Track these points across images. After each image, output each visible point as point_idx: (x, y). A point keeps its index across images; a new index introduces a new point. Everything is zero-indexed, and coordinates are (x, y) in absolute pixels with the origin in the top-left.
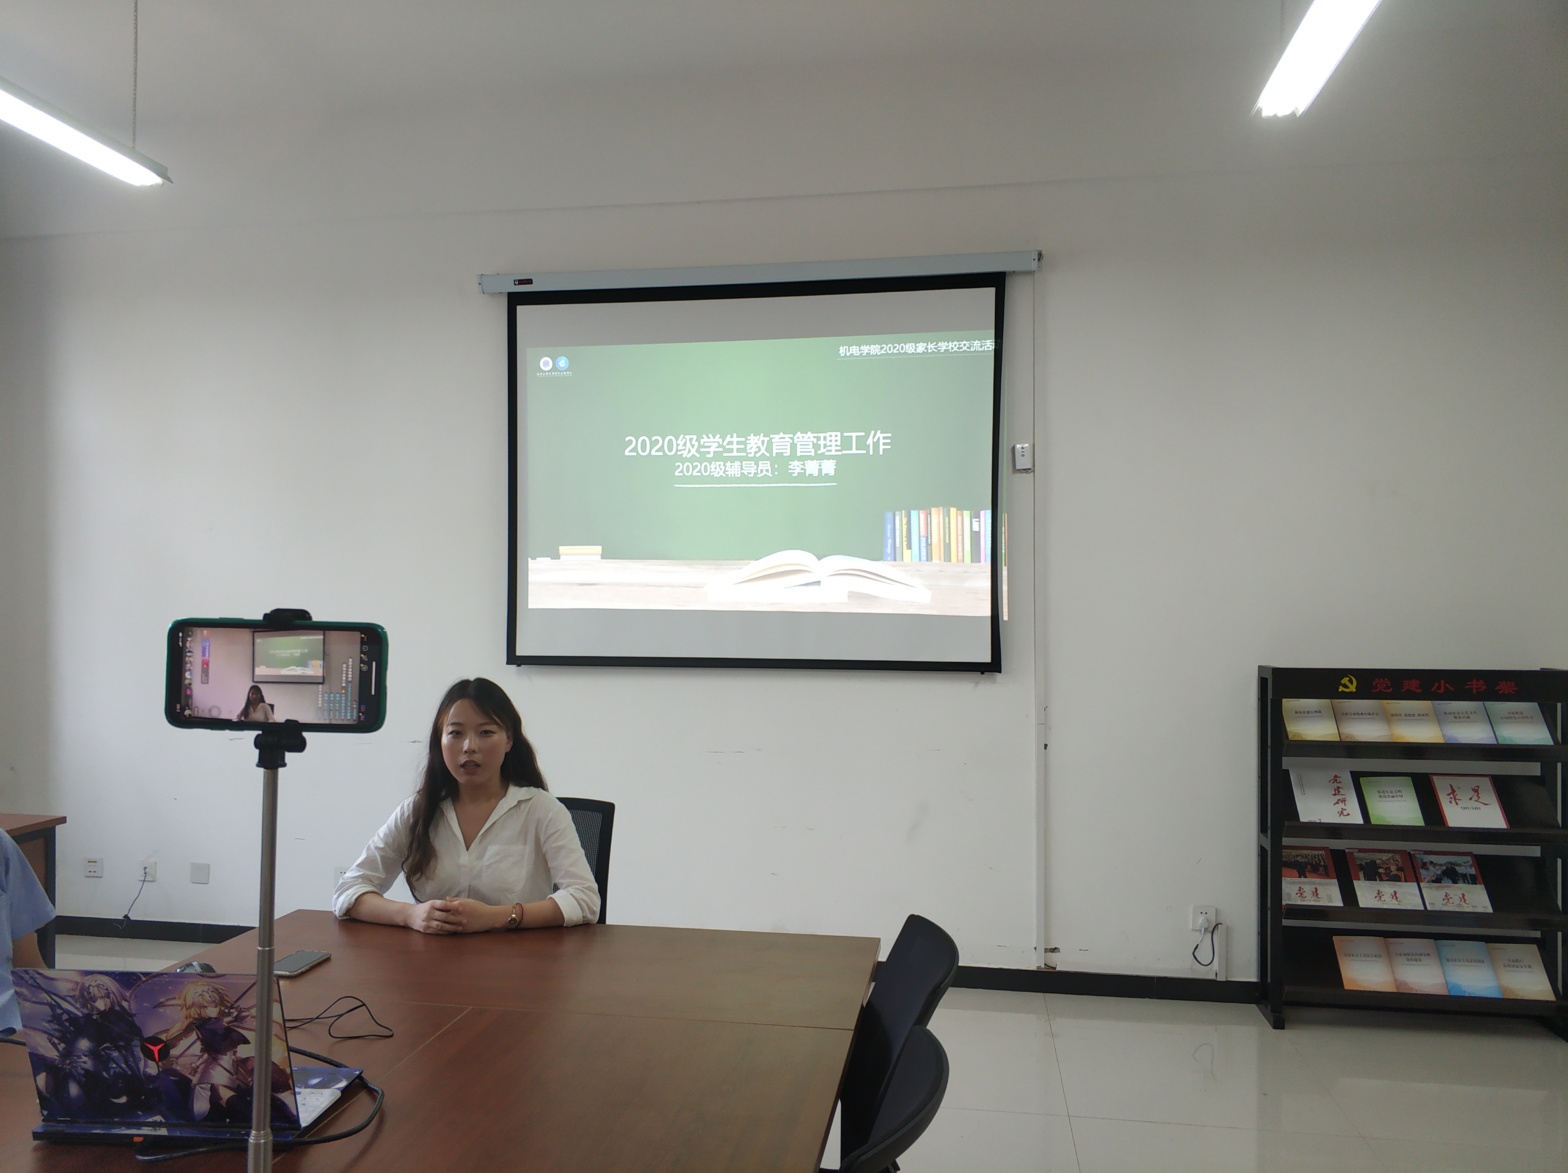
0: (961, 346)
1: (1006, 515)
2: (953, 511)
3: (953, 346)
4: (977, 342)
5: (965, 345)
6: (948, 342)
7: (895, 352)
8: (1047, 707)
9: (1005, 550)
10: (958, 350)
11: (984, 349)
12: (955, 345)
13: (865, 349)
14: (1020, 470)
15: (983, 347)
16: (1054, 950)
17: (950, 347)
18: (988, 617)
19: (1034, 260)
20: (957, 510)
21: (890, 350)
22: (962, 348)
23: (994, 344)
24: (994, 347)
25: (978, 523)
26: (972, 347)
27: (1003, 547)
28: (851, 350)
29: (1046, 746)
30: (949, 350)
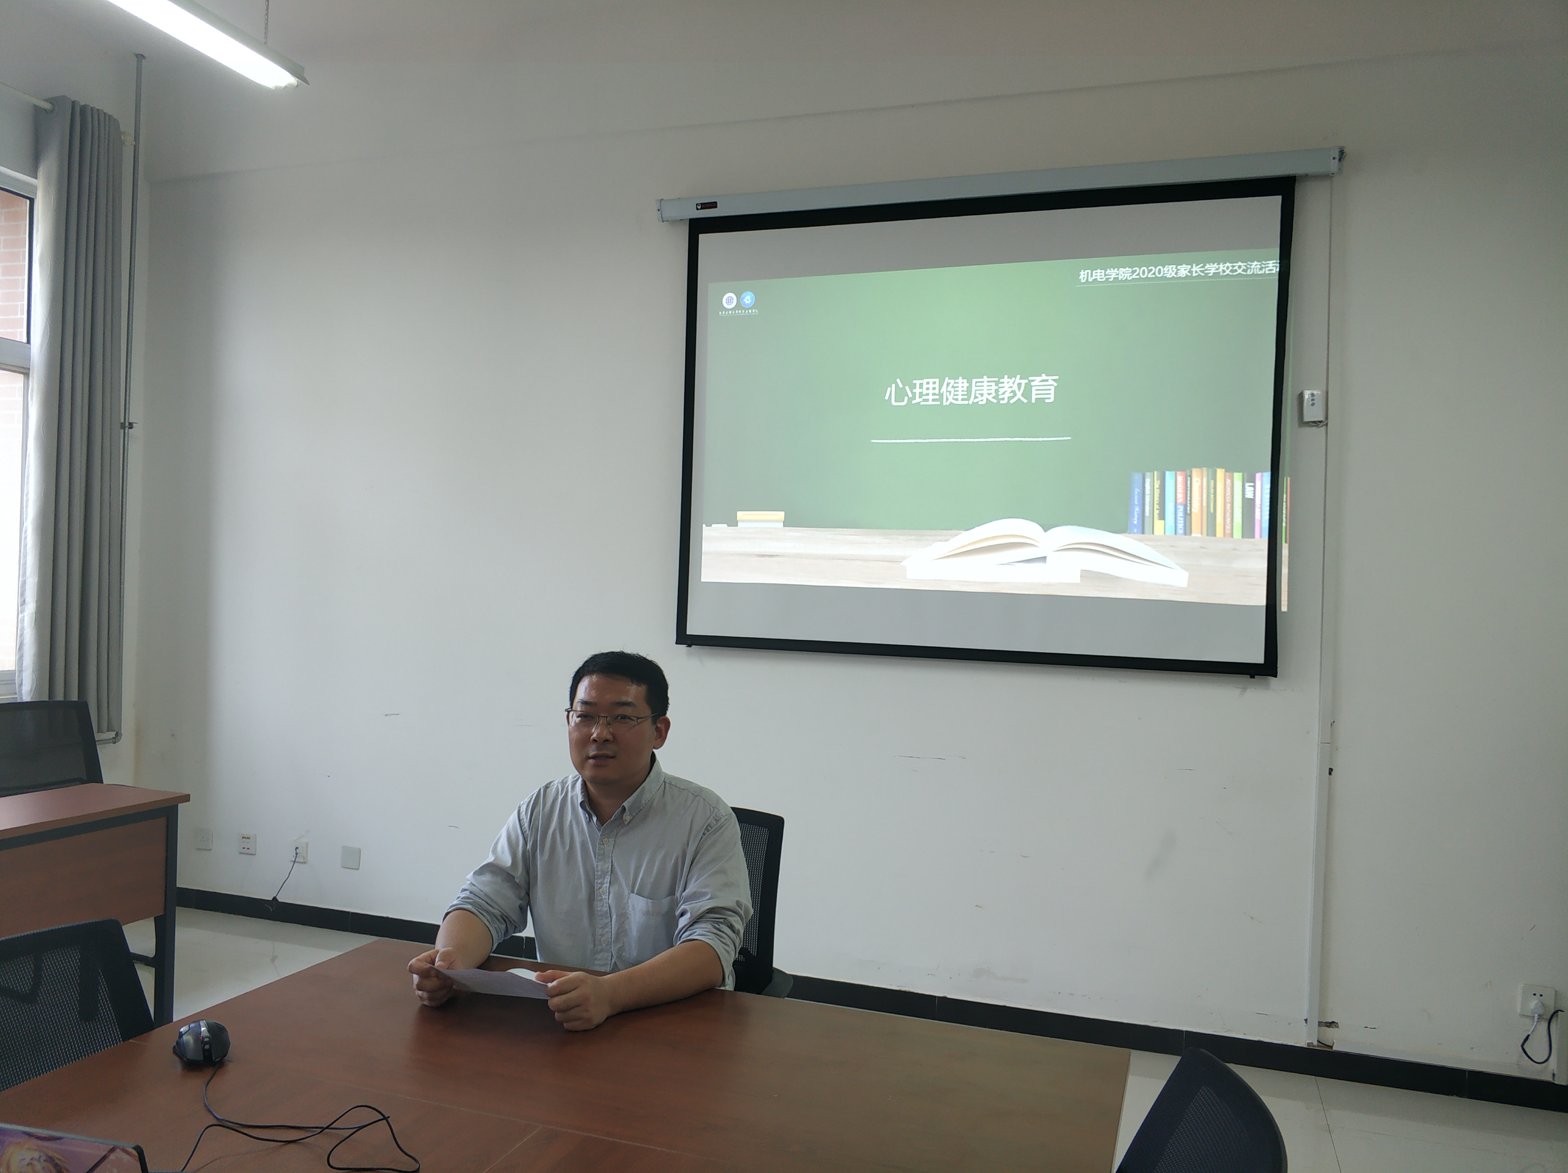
0: (1234, 268)
1: (1289, 479)
2: (1220, 473)
3: (1225, 269)
4: (1256, 263)
5: (1240, 267)
6: (1219, 264)
7: (1149, 276)
8: (1334, 722)
9: (1286, 523)
10: (1231, 274)
11: (1265, 272)
12: (1228, 268)
13: (1113, 273)
14: (1308, 422)
15: (1264, 270)
16: (1331, 1024)
17: (1220, 270)
18: (1263, 606)
19: (1334, 158)
20: (1226, 471)
21: (1144, 274)
22: (1236, 271)
23: (1278, 265)
24: (1278, 270)
25: (1252, 489)
26: (1249, 270)
27: (1284, 519)
28: (1094, 274)
29: (1331, 770)
30: (1219, 272)
